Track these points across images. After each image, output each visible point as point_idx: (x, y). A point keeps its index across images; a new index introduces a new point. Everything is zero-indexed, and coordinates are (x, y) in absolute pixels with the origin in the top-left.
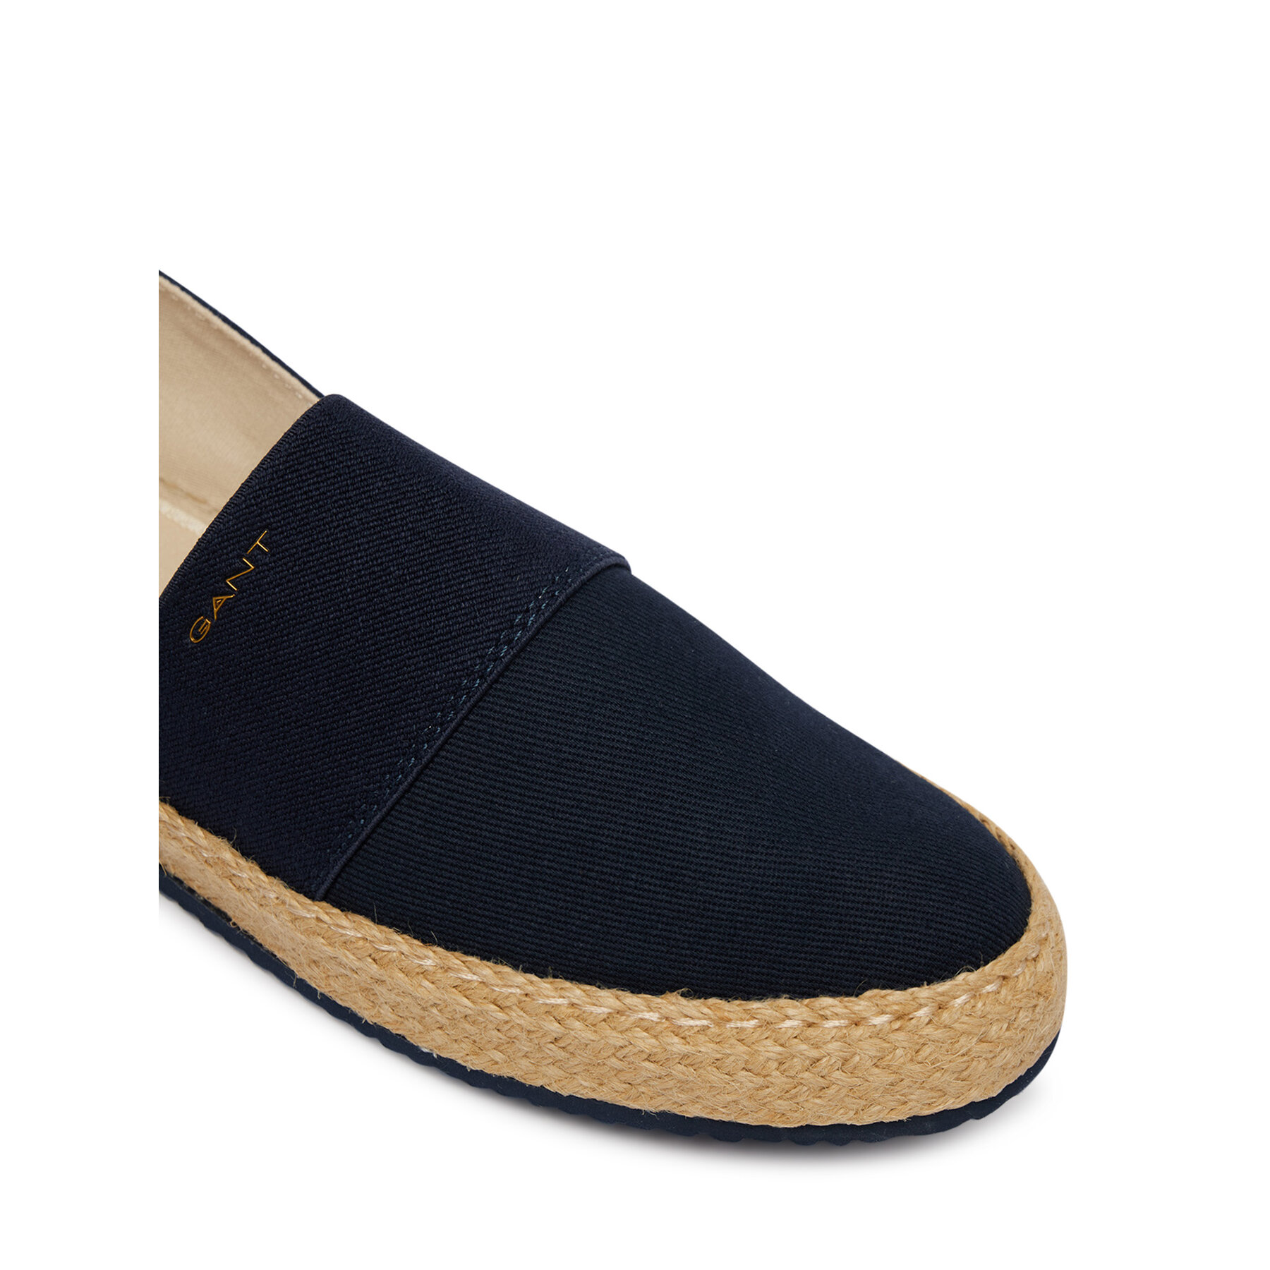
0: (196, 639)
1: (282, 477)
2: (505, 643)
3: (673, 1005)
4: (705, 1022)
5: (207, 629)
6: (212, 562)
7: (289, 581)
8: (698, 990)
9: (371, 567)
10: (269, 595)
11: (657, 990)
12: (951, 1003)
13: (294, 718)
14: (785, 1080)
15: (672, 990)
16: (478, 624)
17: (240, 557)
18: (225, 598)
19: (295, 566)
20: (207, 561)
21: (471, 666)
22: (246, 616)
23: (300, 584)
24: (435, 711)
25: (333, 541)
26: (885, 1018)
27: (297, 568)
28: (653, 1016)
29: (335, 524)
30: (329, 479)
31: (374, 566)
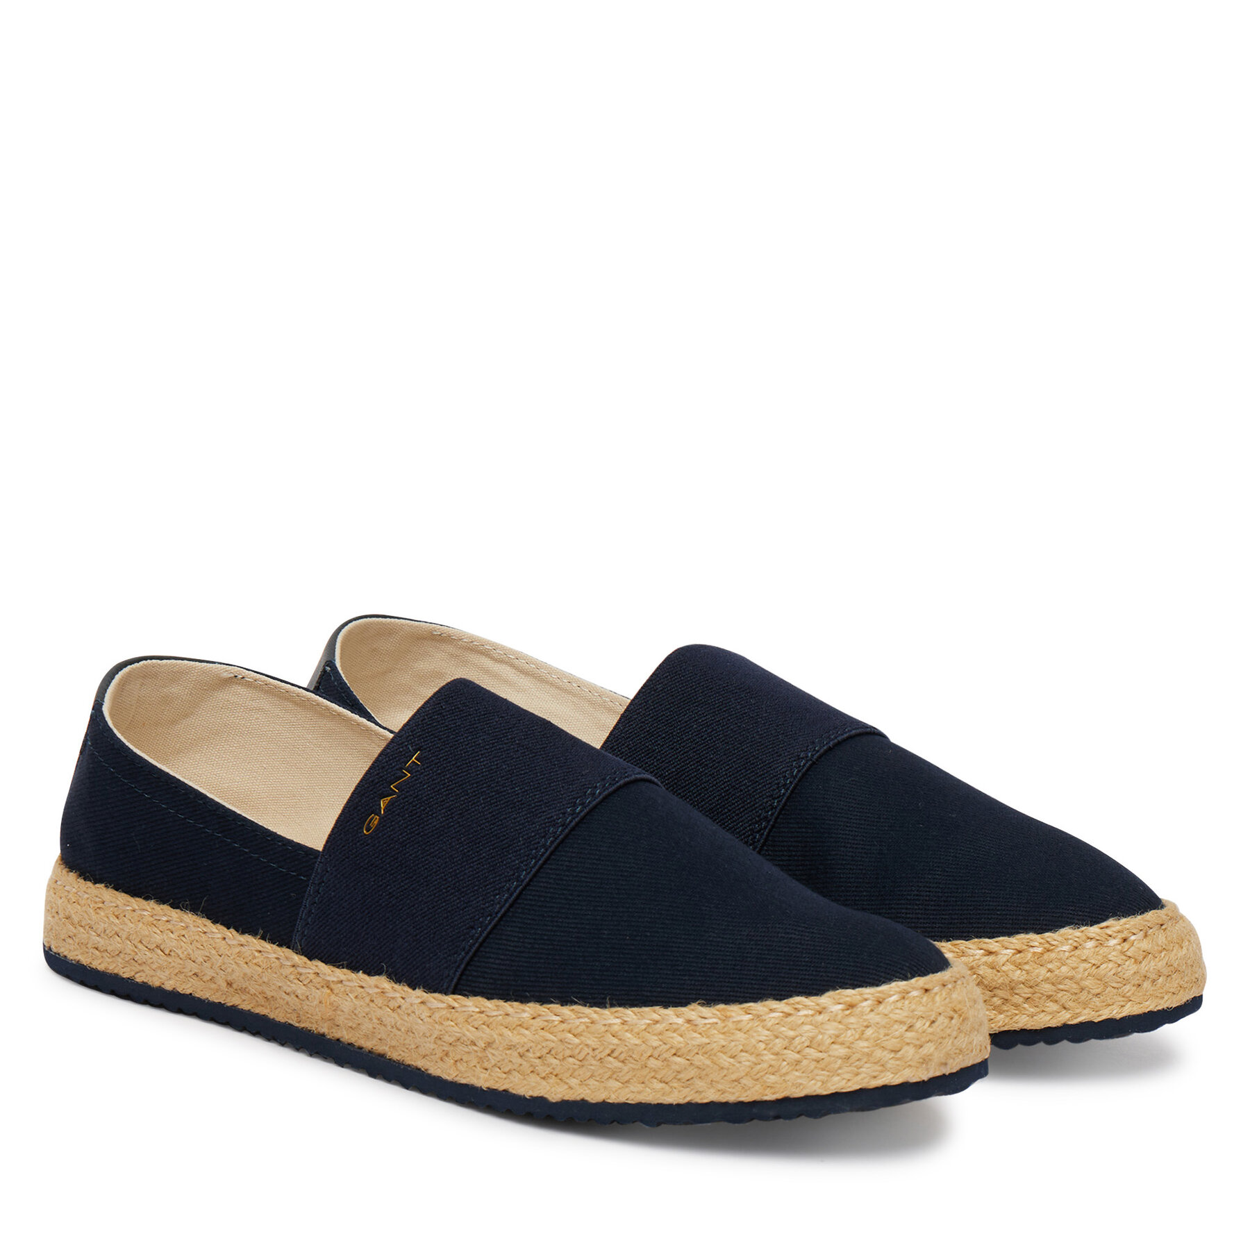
0: (367, 832)
1: (430, 717)
2: (580, 804)
3: (695, 1011)
4: (715, 1020)
5: (376, 822)
6: (381, 775)
7: (434, 780)
8: (709, 1001)
9: (490, 767)
10: (420, 791)
11: (683, 1003)
12: (887, 1000)
13: (434, 870)
14: (772, 1057)
15: (694, 1000)
16: (562, 795)
17: (401, 769)
18: (389, 798)
19: (438, 770)
20: (378, 774)
21: (556, 819)
22: (404, 806)
23: (441, 781)
24: (532, 850)
25: (465, 753)
26: (840, 1007)
27: (439, 771)
28: (680, 1021)
29: (466, 743)
30: (463, 717)
31: (492, 766)
